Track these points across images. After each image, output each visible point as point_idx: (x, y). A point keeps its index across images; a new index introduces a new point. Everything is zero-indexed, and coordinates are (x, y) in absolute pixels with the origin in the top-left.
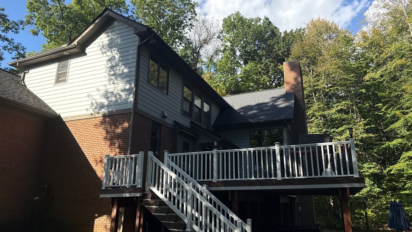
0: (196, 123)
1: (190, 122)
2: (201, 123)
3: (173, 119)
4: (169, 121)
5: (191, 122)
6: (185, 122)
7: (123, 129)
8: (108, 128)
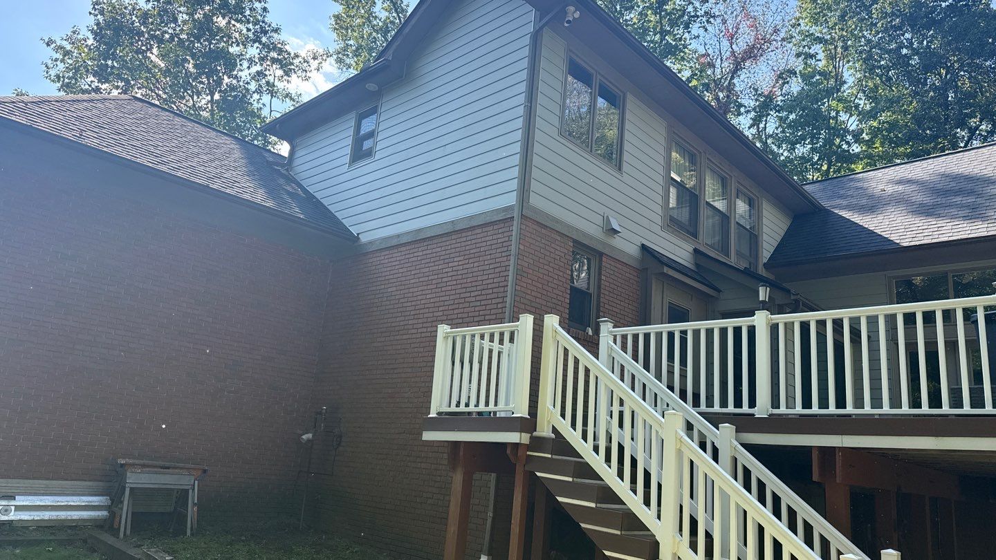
0: (712, 254)
1: (691, 249)
2: (727, 255)
3: (639, 241)
4: (627, 245)
5: (696, 250)
6: (679, 250)
7: (493, 261)
8: (460, 263)
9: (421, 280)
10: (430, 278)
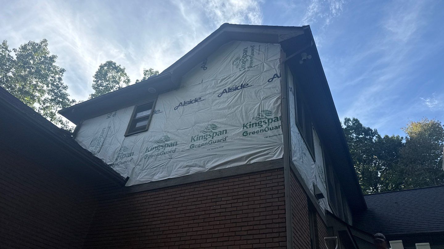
7: (264, 201)
8: (228, 202)
9: (187, 215)
10: (196, 214)
